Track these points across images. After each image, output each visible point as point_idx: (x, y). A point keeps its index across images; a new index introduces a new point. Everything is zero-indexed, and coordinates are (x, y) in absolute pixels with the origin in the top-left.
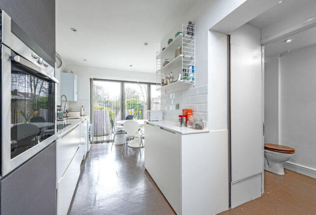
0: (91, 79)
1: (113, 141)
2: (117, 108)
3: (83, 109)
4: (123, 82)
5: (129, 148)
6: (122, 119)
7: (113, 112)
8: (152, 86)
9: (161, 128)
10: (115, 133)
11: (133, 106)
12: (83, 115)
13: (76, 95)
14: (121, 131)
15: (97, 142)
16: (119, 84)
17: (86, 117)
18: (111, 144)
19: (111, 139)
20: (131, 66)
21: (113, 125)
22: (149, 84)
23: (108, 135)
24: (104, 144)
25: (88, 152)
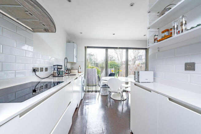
0: (85, 47)
1: (99, 92)
2: (102, 68)
3: (80, 68)
4: (107, 48)
5: (111, 100)
6: (106, 75)
7: (100, 70)
8: (130, 51)
9: (170, 99)
10: (101, 86)
11: (113, 66)
12: (80, 72)
13: (75, 58)
14: (106, 85)
15: (89, 92)
16: (104, 50)
17: (82, 73)
18: (98, 93)
19: (98, 90)
20: (114, 34)
21: (99, 80)
22: (127, 49)
23: (96, 86)
24: (94, 93)
25: (82, 100)
